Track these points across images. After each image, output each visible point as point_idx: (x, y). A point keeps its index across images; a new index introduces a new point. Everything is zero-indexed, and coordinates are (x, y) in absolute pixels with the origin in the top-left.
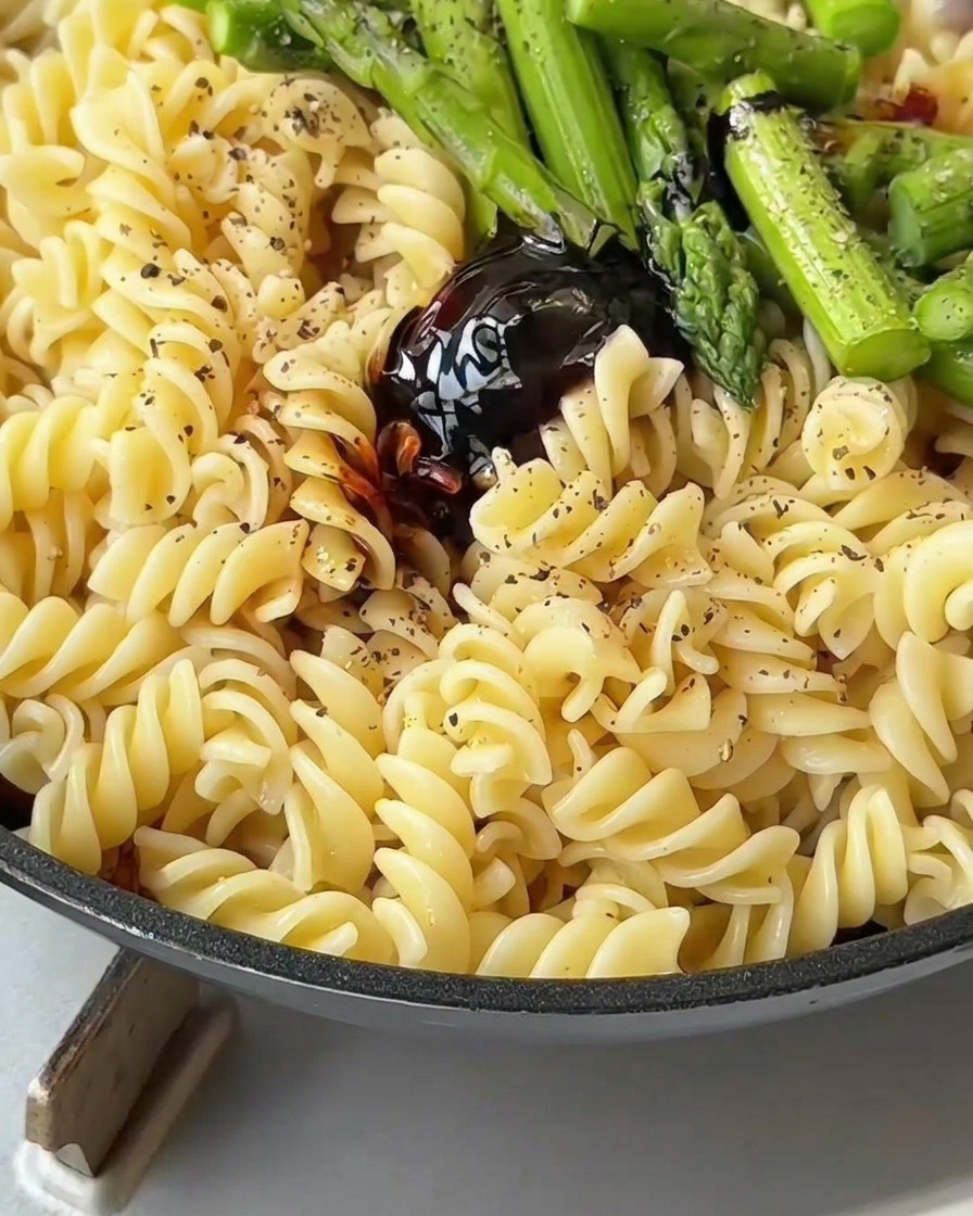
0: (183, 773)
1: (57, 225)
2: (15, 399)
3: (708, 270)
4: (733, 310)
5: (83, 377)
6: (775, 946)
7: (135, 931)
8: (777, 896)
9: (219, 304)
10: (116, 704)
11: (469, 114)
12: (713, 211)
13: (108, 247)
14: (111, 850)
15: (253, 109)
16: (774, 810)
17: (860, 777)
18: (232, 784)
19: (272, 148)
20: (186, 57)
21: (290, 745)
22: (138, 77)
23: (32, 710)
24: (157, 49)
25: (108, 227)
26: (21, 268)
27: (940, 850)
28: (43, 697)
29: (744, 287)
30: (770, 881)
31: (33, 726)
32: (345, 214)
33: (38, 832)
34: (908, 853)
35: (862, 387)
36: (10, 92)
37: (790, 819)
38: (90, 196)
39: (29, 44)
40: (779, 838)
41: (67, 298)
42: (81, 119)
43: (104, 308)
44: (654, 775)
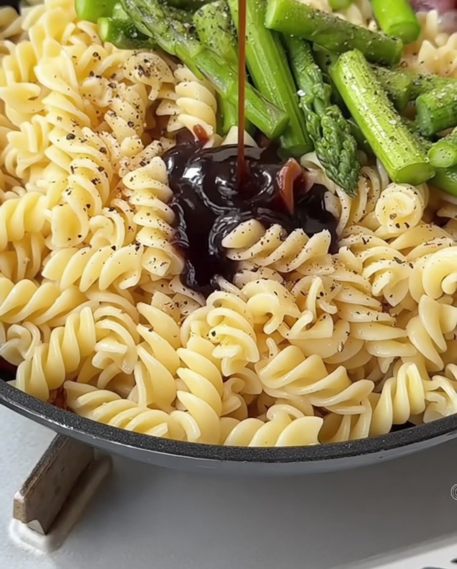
0: (87, 356)
1: (28, 117)
2: (9, 193)
3: (333, 135)
4: (344, 152)
5: (40, 183)
6: (363, 432)
7: (64, 426)
8: (364, 410)
9: (103, 150)
10: (56, 326)
11: (221, 66)
12: (335, 110)
13: (51, 127)
14: (54, 390)
15: (119, 66)
16: (362, 373)
17: (402, 359)
18: (109, 361)
19: (128, 82)
20: (89, 43)
21: (136, 344)
22: (66, 53)
23: (17, 329)
24: (75, 40)
25: (51, 118)
26: (11, 135)
27: (440, 390)
28: (21, 323)
29: (350, 142)
30: (361, 403)
31: (17, 336)
32: (162, 111)
33: (19, 383)
34: (426, 391)
35: (404, 188)
36: (6, 60)
37: (370, 376)
38: (43, 105)
39: (14, 38)
40: (365, 385)
41: (33, 148)
42: (38, 71)
43: (49, 153)
44: (306, 357)
